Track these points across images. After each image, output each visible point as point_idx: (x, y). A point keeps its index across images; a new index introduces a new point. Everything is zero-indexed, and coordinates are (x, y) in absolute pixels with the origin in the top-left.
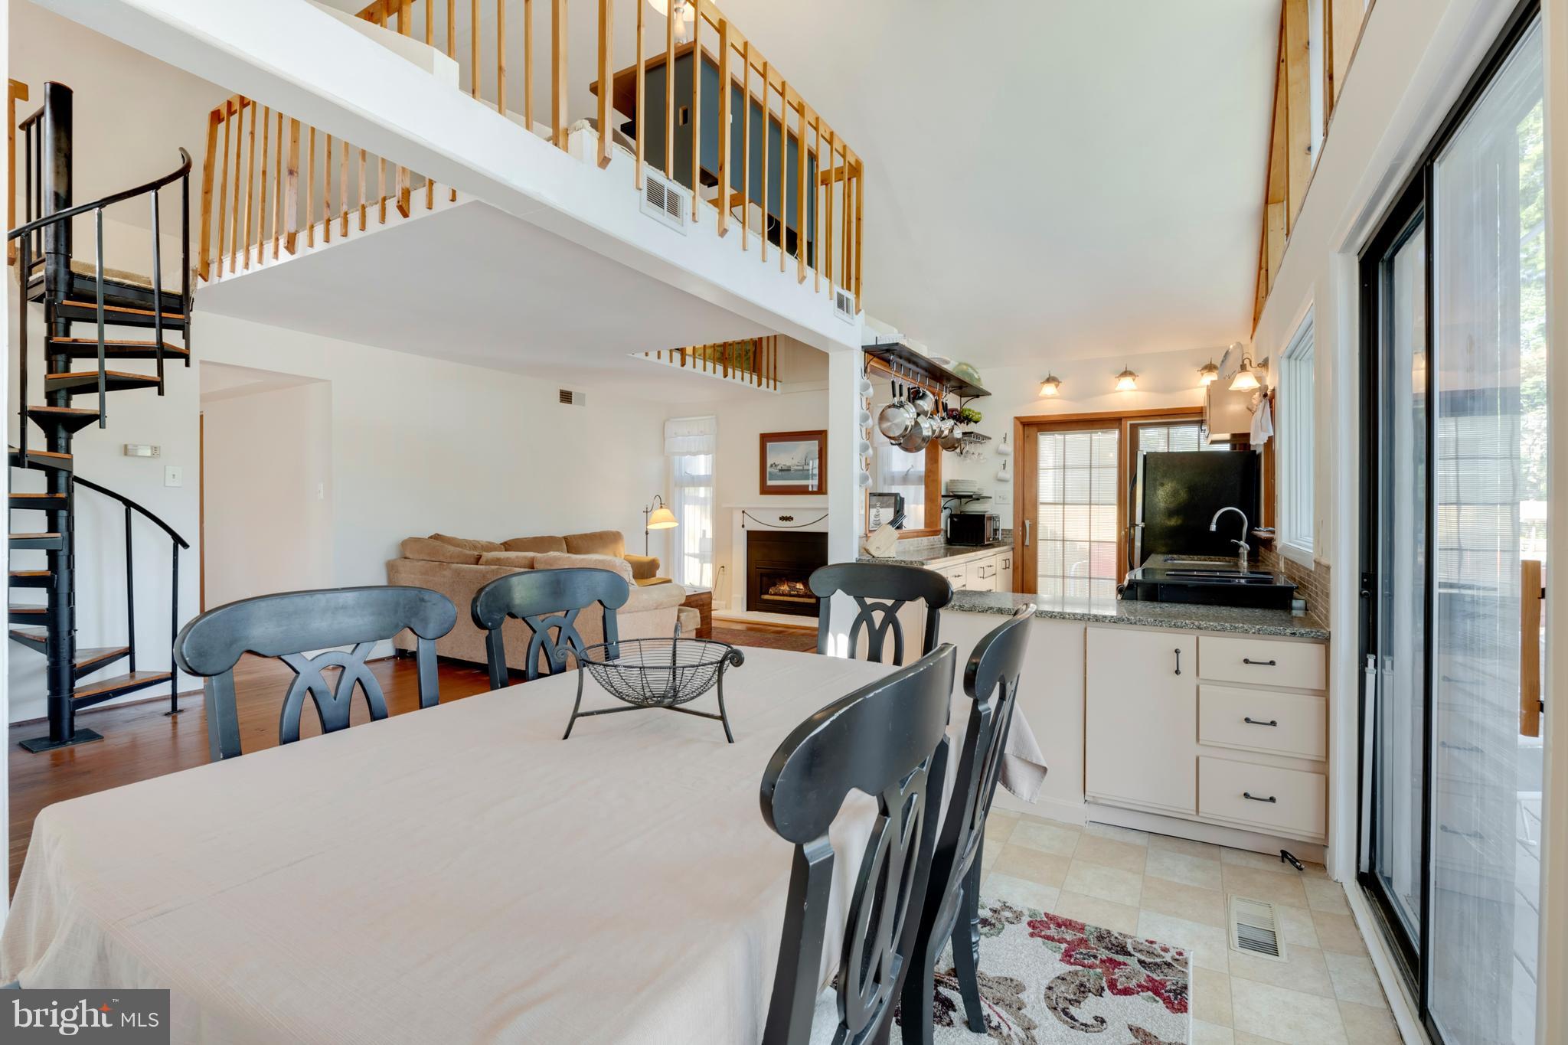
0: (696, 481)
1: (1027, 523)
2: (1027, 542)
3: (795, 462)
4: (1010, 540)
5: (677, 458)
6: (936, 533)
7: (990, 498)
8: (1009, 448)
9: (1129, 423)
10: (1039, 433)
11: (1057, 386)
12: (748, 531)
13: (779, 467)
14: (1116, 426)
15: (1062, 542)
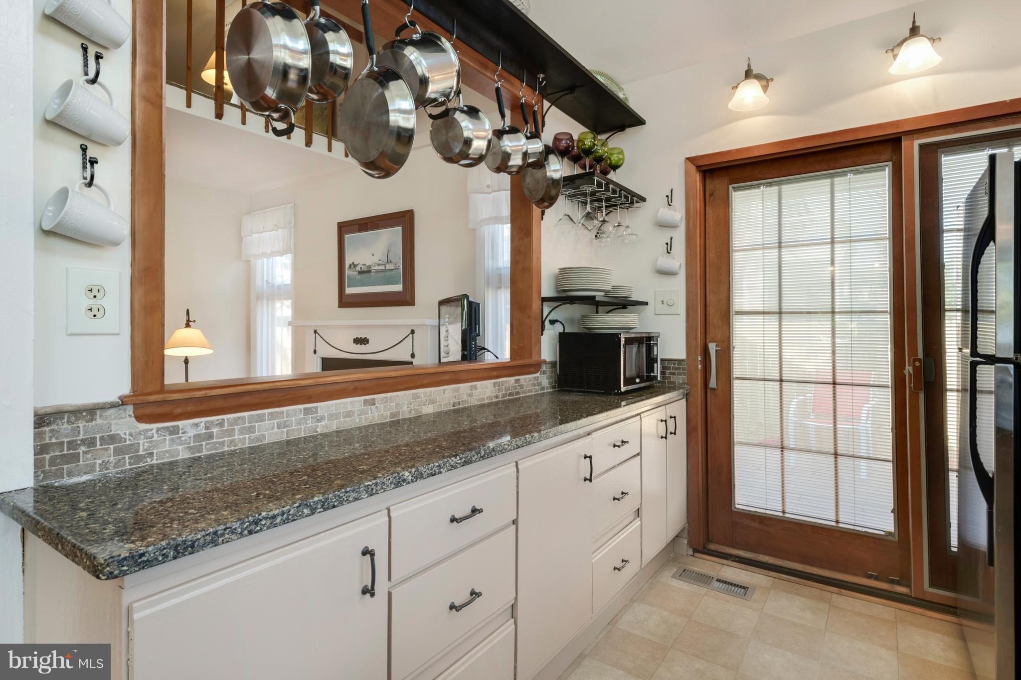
0: (276, 293)
1: (712, 347)
2: (713, 383)
3: (375, 260)
4: (680, 379)
5: (259, 263)
6: (536, 367)
7: (646, 304)
8: (677, 214)
9: (917, 143)
10: (731, 187)
11: (765, 88)
12: (323, 359)
13: (358, 268)
14: (887, 156)
15: (777, 383)
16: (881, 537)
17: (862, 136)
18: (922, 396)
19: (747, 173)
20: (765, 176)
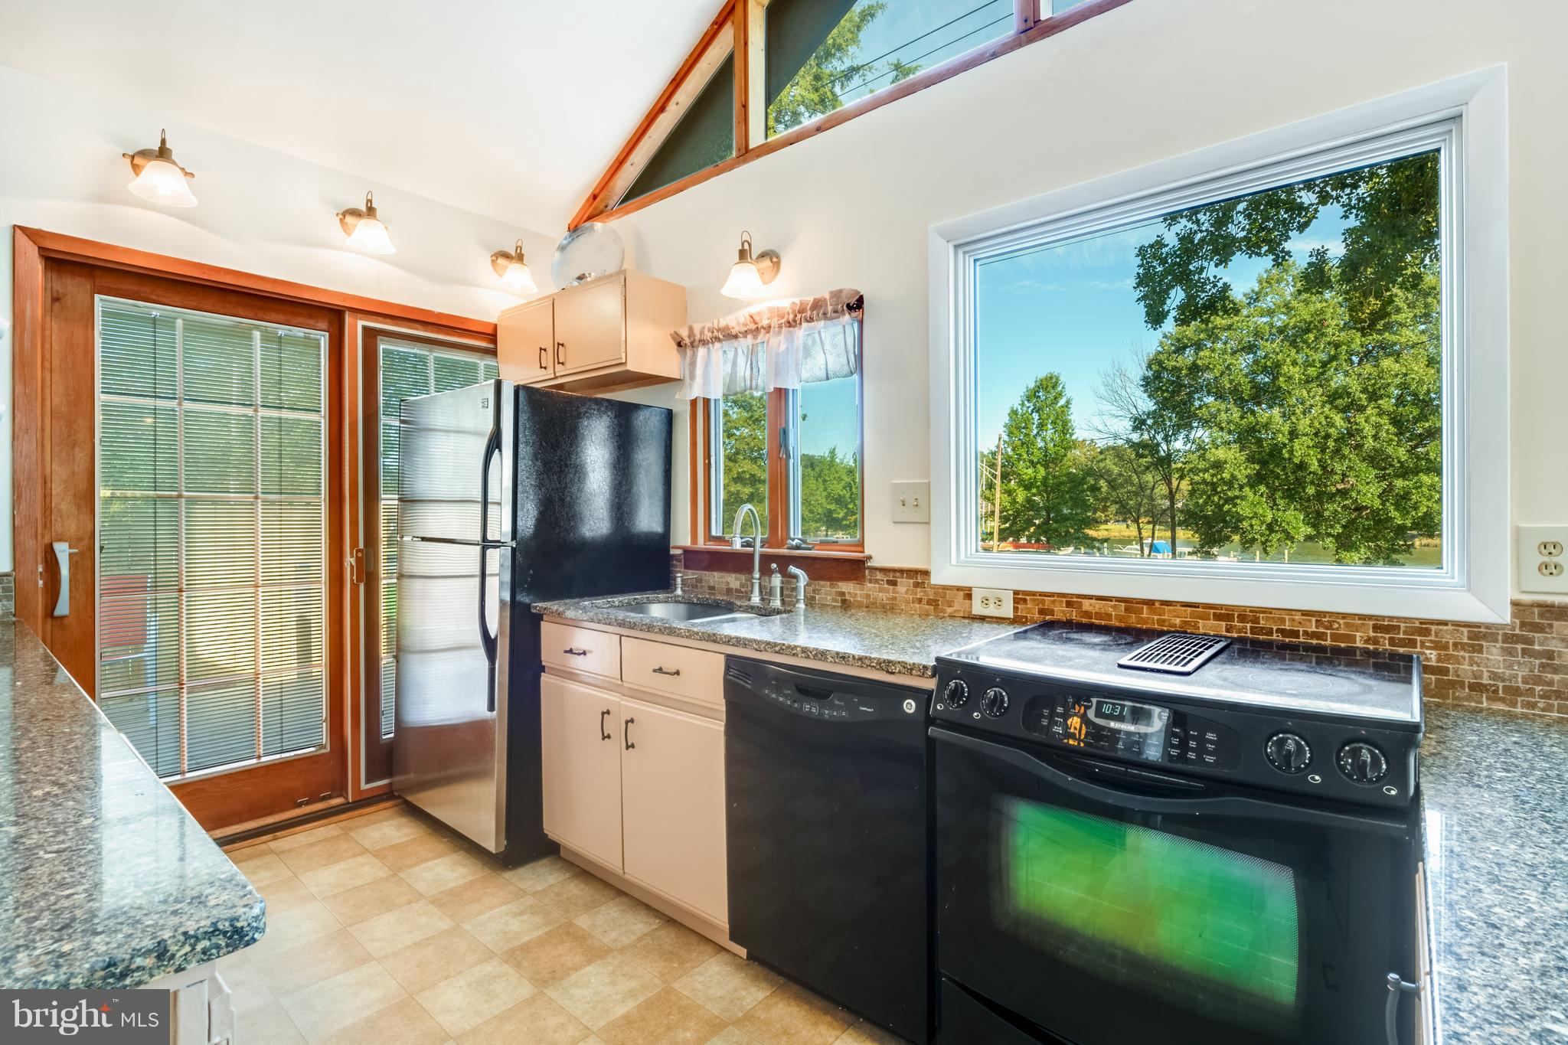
1: (63, 550)
2: (63, 608)
9: (361, 323)
10: (96, 297)
14: (324, 325)
15: (175, 595)
16: (312, 754)
17: (279, 290)
18: (362, 587)
19: (127, 285)
20: (161, 299)
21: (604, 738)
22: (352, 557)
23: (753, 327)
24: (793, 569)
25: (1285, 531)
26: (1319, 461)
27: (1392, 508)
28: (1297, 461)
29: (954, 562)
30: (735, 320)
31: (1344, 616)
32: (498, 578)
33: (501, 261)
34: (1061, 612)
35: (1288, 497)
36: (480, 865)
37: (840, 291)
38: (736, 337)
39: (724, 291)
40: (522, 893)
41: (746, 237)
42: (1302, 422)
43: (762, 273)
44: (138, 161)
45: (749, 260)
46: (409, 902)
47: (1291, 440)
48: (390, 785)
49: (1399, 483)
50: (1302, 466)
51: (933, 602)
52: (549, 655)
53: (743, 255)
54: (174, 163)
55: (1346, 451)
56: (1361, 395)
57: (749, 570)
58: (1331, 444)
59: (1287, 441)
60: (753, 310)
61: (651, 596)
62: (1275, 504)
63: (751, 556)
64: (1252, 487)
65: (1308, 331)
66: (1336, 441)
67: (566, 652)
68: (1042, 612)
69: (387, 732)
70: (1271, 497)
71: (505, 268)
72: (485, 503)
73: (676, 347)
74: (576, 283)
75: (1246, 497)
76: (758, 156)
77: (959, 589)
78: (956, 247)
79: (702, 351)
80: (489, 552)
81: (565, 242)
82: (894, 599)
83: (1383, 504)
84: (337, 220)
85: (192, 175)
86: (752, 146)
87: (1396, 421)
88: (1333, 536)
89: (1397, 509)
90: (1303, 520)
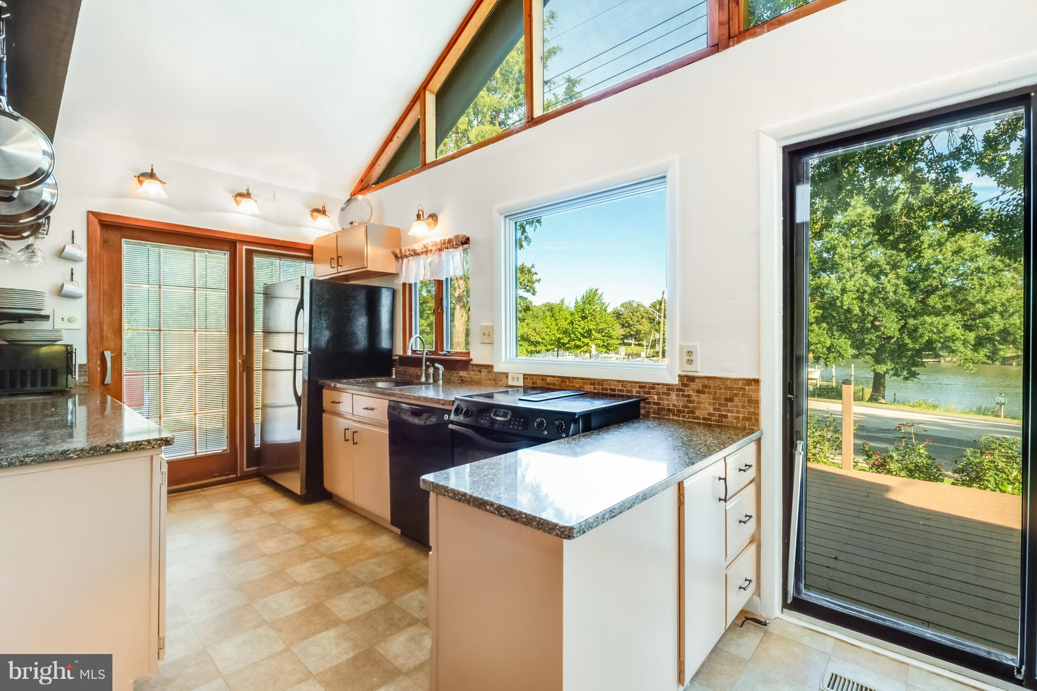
1: (108, 355)
2: (109, 381)
4: (82, 379)
8: (79, 251)
9: (244, 247)
10: (122, 239)
14: (226, 248)
15: (158, 376)
16: (220, 453)
17: (205, 233)
19: (137, 234)
20: (151, 240)
21: (346, 440)
22: (240, 359)
23: (426, 250)
24: (437, 365)
25: (839, 352)
26: (859, 307)
27: (906, 337)
28: (845, 307)
29: (503, 360)
30: (418, 247)
31: (630, 382)
32: (301, 371)
33: (315, 214)
34: (539, 383)
35: (841, 330)
36: (295, 502)
37: (458, 236)
38: (419, 254)
39: (410, 233)
40: (312, 512)
41: (420, 208)
42: (849, 283)
43: (429, 224)
44: (141, 178)
45: (422, 218)
46: (259, 514)
47: (842, 294)
48: (258, 469)
49: (911, 321)
50: (849, 311)
51: (494, 380)
52: (326, 404)
53: (419, 217)
54: (158, 179)
55: (876, 301)
56: (886, 266)
57: (421, 366)
58: (866, 296)
59: (839, 295)
60: (425, 242)
61: (379, 378)
62: (833, 335)
63: (421, 359)
64: (818, 324)
65: (854, 226)
66: (870, 294)
67: (332, 402)
68: (533, 383)
69: (257, 443)
70: (830, 329)
71: (317, 217)
72: (296, 333)
73: (394, 258)
74: (349, 226)
75: (813, 330)
76: (429, 168)
77: (504, 373)
78: (506, 217)
79: (405, 260)
80: (298, 356)
81: (344, 206)
82: (480, 378)
83: (901, 334)
84: (233, 198)
85: (165, 183)
86: (428, 161)
87: (908, 282)
88: (870, 355)
89: (909, 338)
90: (851, 345)
